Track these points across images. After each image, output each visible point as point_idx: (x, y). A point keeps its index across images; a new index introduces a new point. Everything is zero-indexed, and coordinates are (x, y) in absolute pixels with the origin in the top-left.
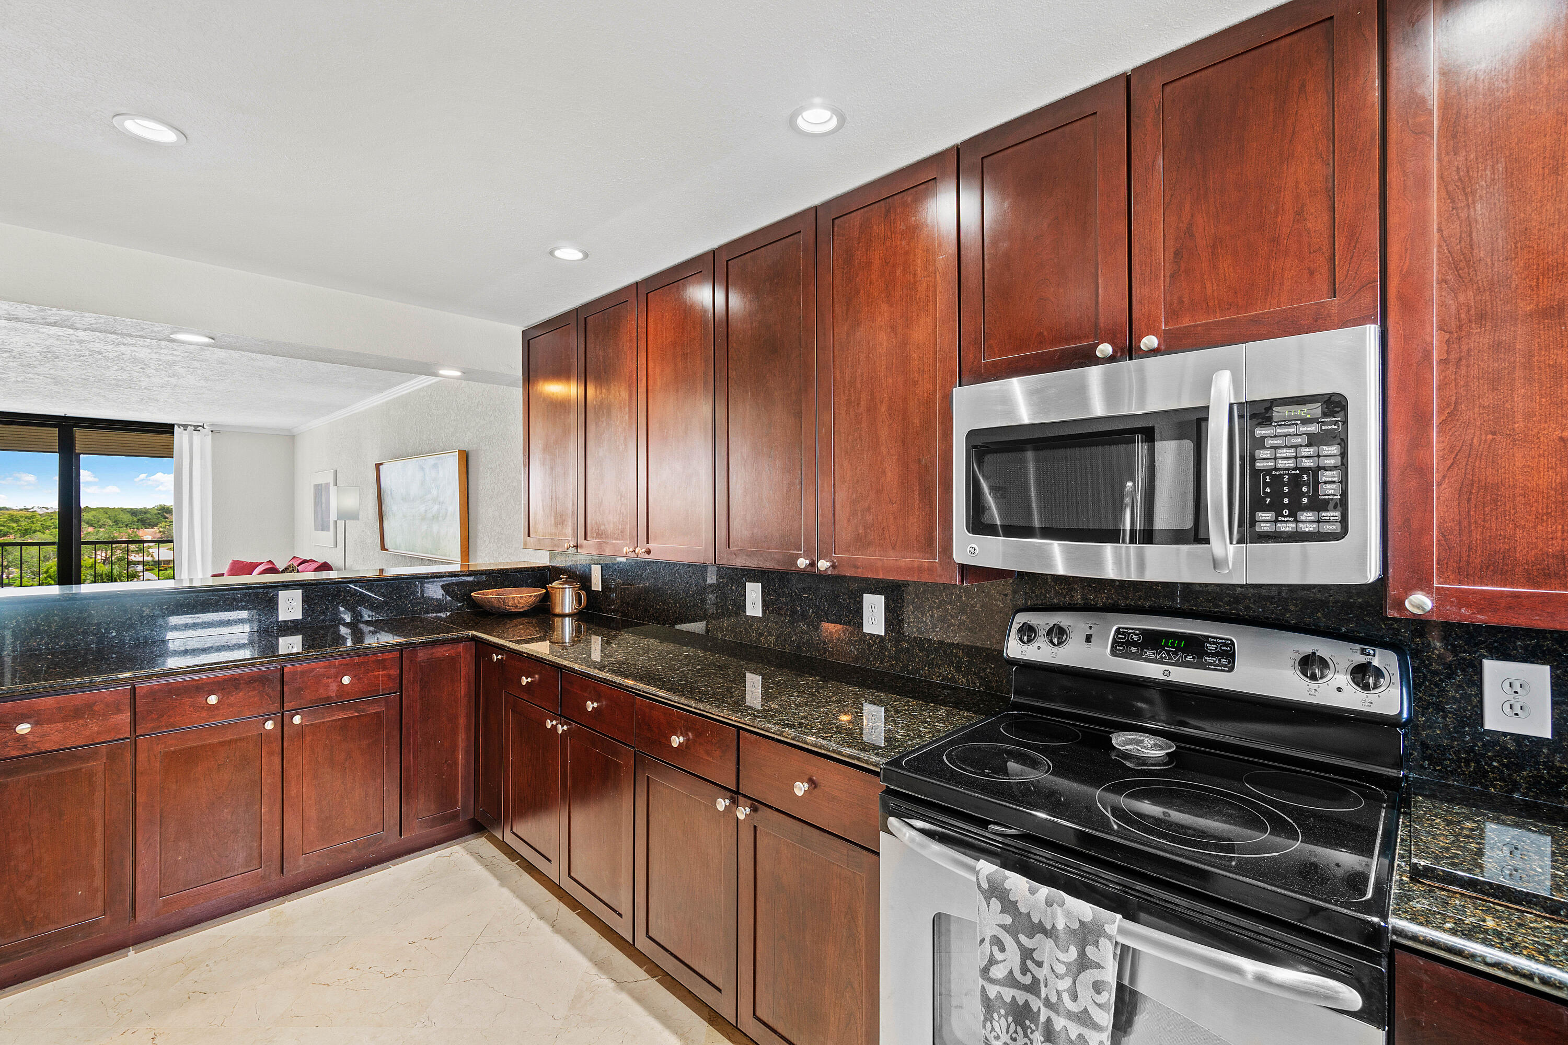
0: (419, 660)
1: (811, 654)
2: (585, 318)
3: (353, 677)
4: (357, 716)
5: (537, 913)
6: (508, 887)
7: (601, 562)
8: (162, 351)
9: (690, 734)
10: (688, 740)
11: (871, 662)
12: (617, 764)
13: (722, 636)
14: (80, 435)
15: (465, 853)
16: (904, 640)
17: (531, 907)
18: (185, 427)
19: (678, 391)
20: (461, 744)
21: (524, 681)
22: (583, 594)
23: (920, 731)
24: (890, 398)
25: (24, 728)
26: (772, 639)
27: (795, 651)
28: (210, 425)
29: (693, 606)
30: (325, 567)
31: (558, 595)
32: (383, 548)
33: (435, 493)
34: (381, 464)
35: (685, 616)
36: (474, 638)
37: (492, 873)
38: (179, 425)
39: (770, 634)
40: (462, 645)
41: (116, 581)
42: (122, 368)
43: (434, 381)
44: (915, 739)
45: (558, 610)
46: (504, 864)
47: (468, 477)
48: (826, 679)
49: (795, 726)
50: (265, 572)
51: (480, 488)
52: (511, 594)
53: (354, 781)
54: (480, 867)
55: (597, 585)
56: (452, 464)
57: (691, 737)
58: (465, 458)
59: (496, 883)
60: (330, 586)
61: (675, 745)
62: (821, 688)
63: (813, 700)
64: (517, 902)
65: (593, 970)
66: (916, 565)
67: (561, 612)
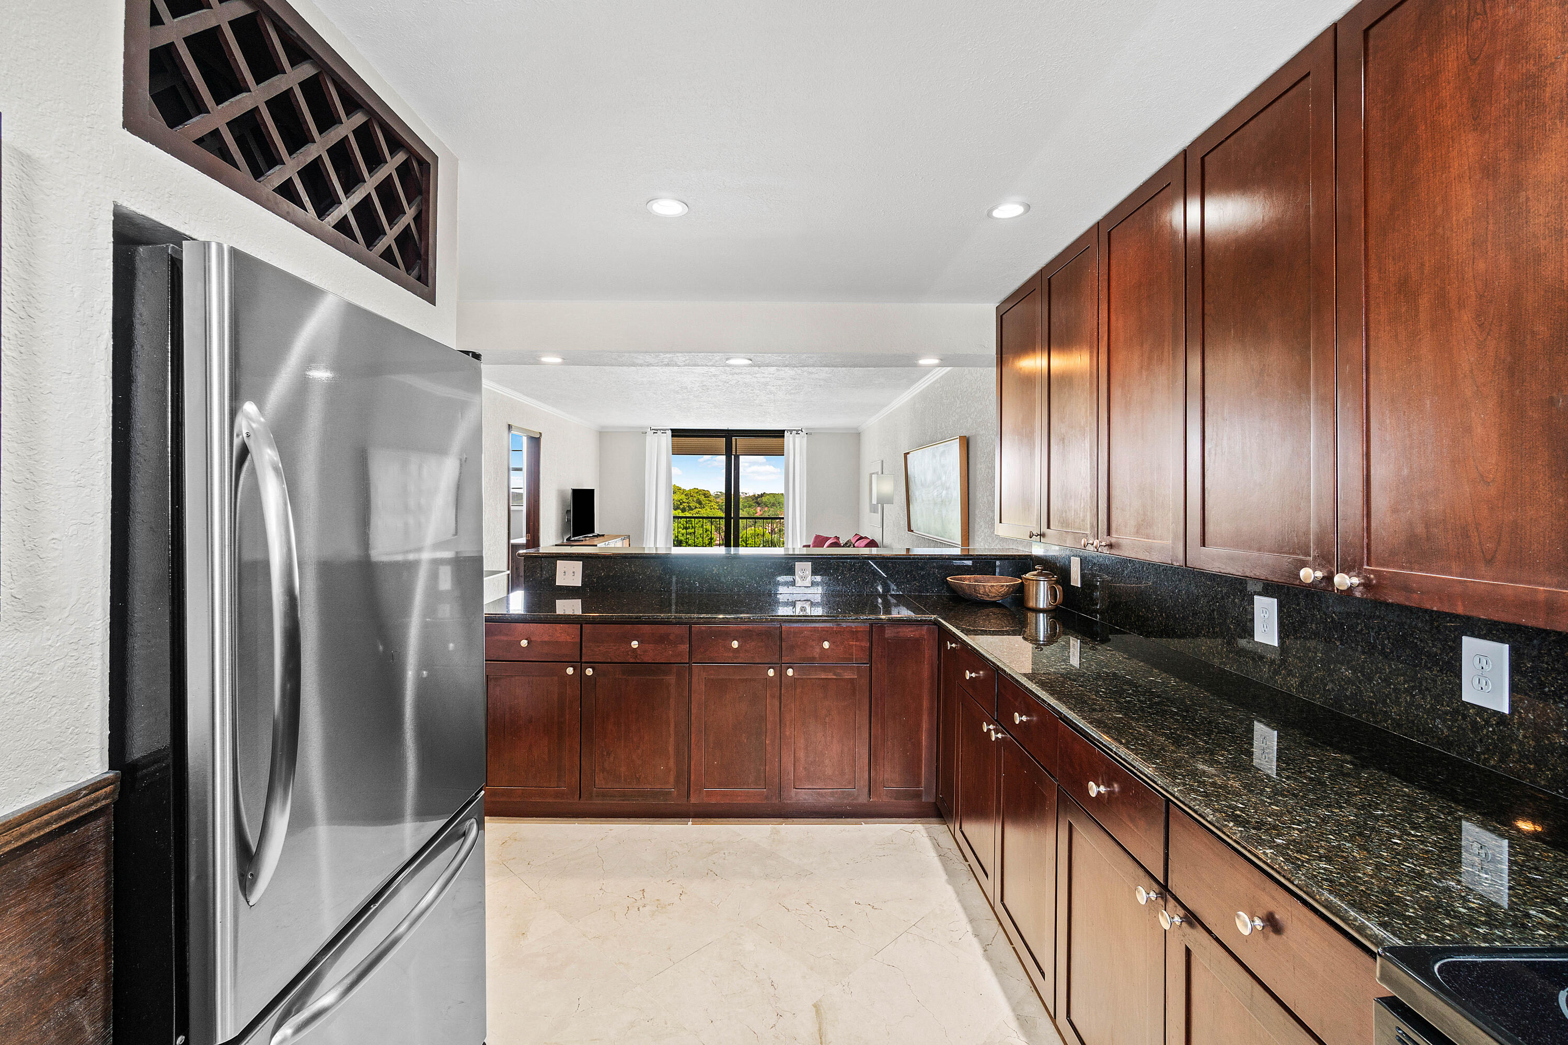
0: (886, 636)
1: (1359, 715)
2: (1049, 279)
3: (832, 643)
4: (835, 679)
5: (973, 927)
6: (953, 886)
7: (1081, 554)
8: (757, 375)
9: (1116, 786)
10: (1110, 793)
11: (1479, 754)
12: (1043, 795)
13: (1221, 663)
14: (739, 442)
15: (925, 835)
16: (1556, 731)
17: (969, 918)
18: (791, 431)
19: (1142, 344)
20: (925, 726)
21: (968, 675)
22: (1059, 589)
23: (1528, 916)
24: (1481, 296)
25: (635, 644)
26: (1294, 682)
27: (1332, 705)
28: (807, 429)
29: (1183, 618)
30: (872, 544)
31: (1031, 587)
32: (910, 530)
33: (943, 478)
34: (908, 453)
35: (1173, 629)
36: (936, 623)
37: (944, 865)
38: (788, 430)
39: (1290, 673)
40: (925, 627)
41: (776, 546)
42: (742, 392)
43: (944, 372)
44: (1502, 925)
45: (1032, 604)
46: (956, 861)
47: (968, 463)
48: (1362, 763)
49: (1248, 822)
50: (831, 545)
51: (978, 473)
52: (988, 581)
53: (833, 737)
54: (935, 855)
55: (1076, 580)
56: (954, 450)
57: (1117, 790)
58: (966, 443)
59: (944, 877)
60: (832, 561)
61: (1093, 793)
62: (1344, 775)
63: (1313, 791)
64: (958, 906)
65: (1013, 1024)
66: (1541, 597)
67: (1034, 606)
